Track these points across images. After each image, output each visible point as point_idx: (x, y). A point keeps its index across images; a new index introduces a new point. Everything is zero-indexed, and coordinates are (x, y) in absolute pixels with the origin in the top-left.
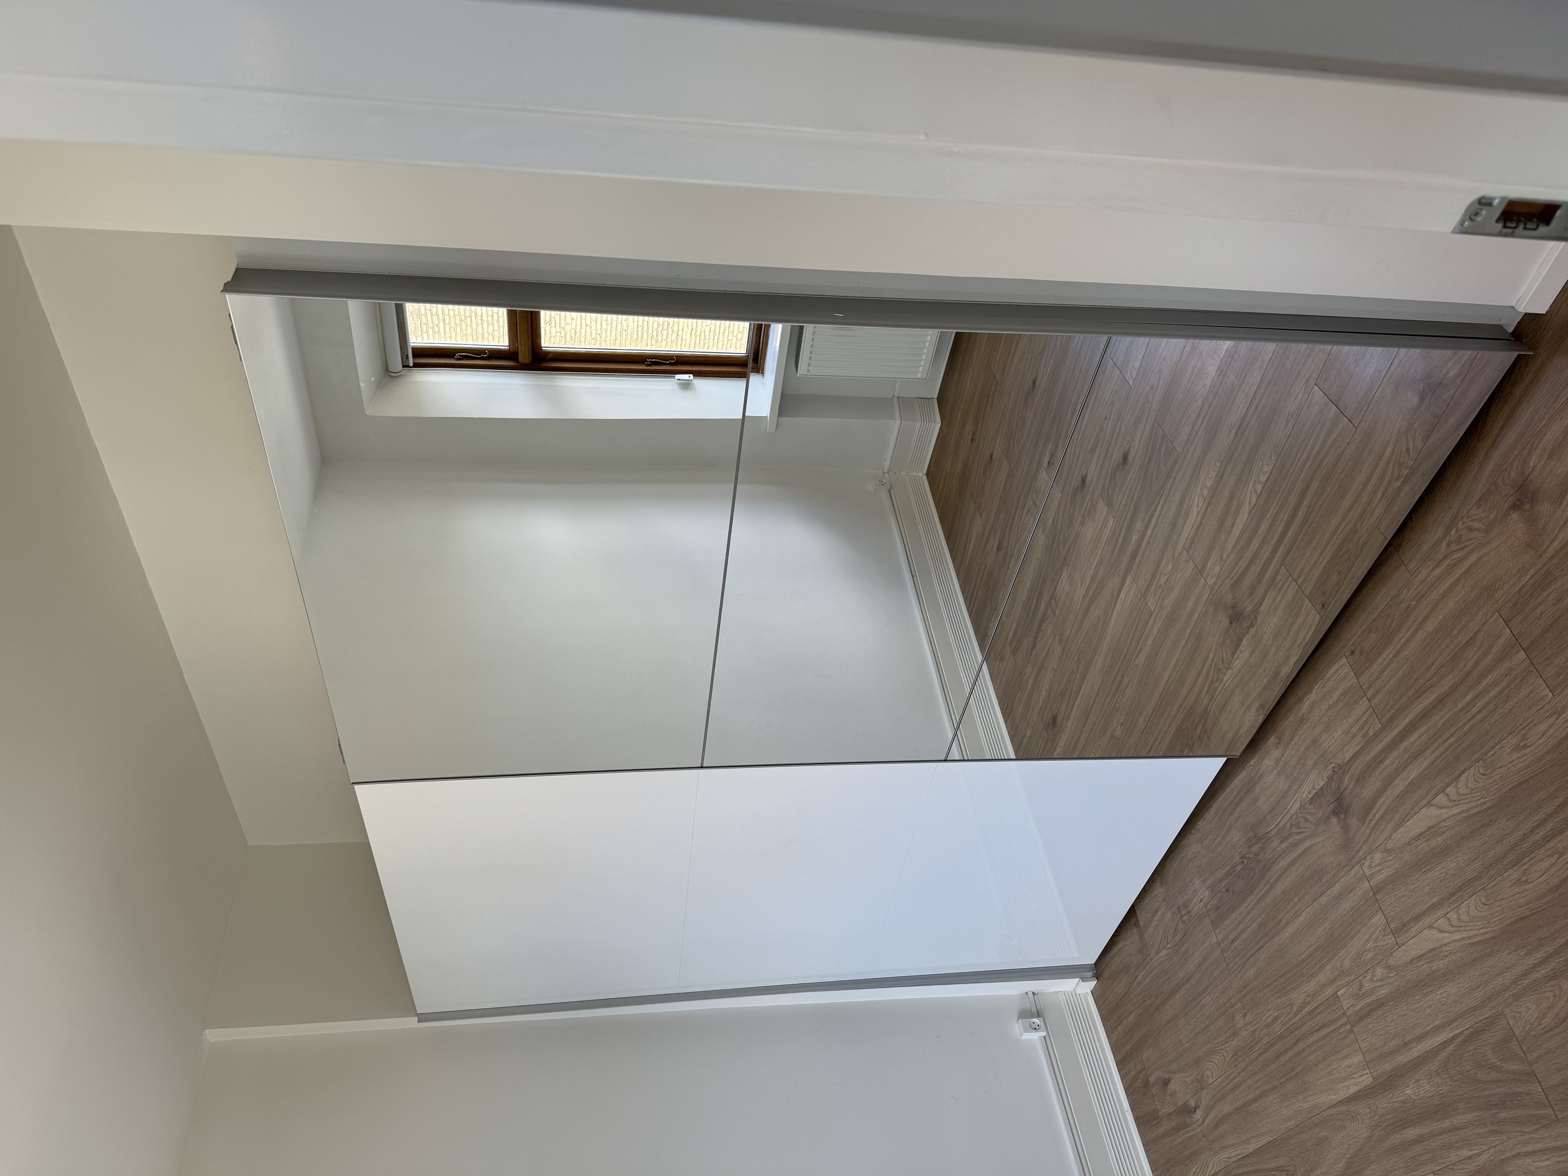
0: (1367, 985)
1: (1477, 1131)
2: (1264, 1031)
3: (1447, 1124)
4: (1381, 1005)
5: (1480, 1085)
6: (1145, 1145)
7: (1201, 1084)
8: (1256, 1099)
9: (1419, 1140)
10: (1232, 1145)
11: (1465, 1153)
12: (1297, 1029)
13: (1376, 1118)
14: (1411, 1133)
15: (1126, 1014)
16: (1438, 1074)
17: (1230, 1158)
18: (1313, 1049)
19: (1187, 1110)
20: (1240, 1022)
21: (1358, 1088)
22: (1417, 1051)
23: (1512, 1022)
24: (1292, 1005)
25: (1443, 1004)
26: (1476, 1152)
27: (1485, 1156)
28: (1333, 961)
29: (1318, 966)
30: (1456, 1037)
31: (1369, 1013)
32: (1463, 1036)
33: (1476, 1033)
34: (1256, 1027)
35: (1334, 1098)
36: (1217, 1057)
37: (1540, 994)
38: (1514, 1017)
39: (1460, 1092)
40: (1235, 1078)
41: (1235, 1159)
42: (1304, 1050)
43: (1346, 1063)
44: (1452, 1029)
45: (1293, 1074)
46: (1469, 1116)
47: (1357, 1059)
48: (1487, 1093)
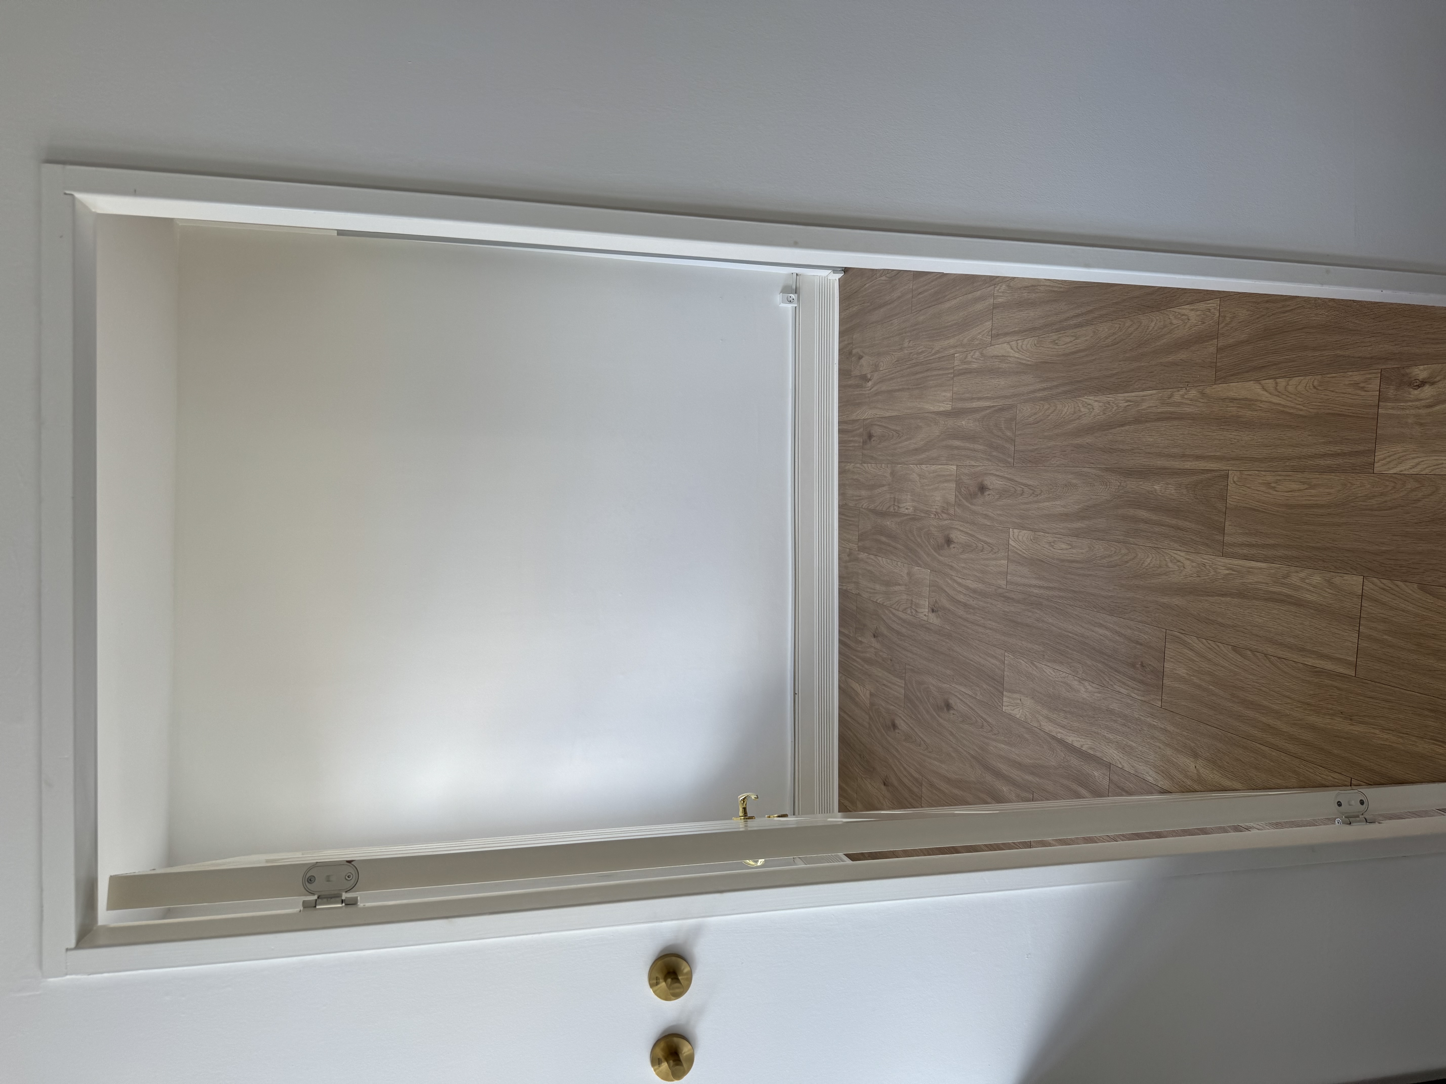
0: (969, 359)
1: (982, 456)
2: (915, 356)
3: (972, 446)
4: (970, 373)
5: (992, 435)
6: (839, 386)
7: (876, 368)
8: (899, 390)
9: (957, 448)
10: (880, 409)
11: (973, 463)
12: (930, 364)
13: (945, 428)
14: (957, 443)
15: (853, 305)
16: (978, 421)
17: (876, 415)
18: (933, 378)
19: (865, 378)
20: (906, 345)
21: (944, 410)
22: (975, 404)
23: (1018, 412)
24: (933, 349)
25: (996, 387)
26: (977, 464)
27: (979, 468)
28: (960, 336)
29: (952, 334)
30: (993, 406)
31: (964, 373)
32: (996, 408)
33: (1002, 409)
34: (913, 351)
35: (932, 408)
36: (889, 358)
37: (1035, 405)
38: (1020, 410)
39: (983, 434)
40: (893, 374)
41: (878, 416)
42: (929, 376)
43: (944, 394)
44: (994, 402)
45: (920, 386)
46: (981, 447)
47: (949, 395)
48: (993, 440)
